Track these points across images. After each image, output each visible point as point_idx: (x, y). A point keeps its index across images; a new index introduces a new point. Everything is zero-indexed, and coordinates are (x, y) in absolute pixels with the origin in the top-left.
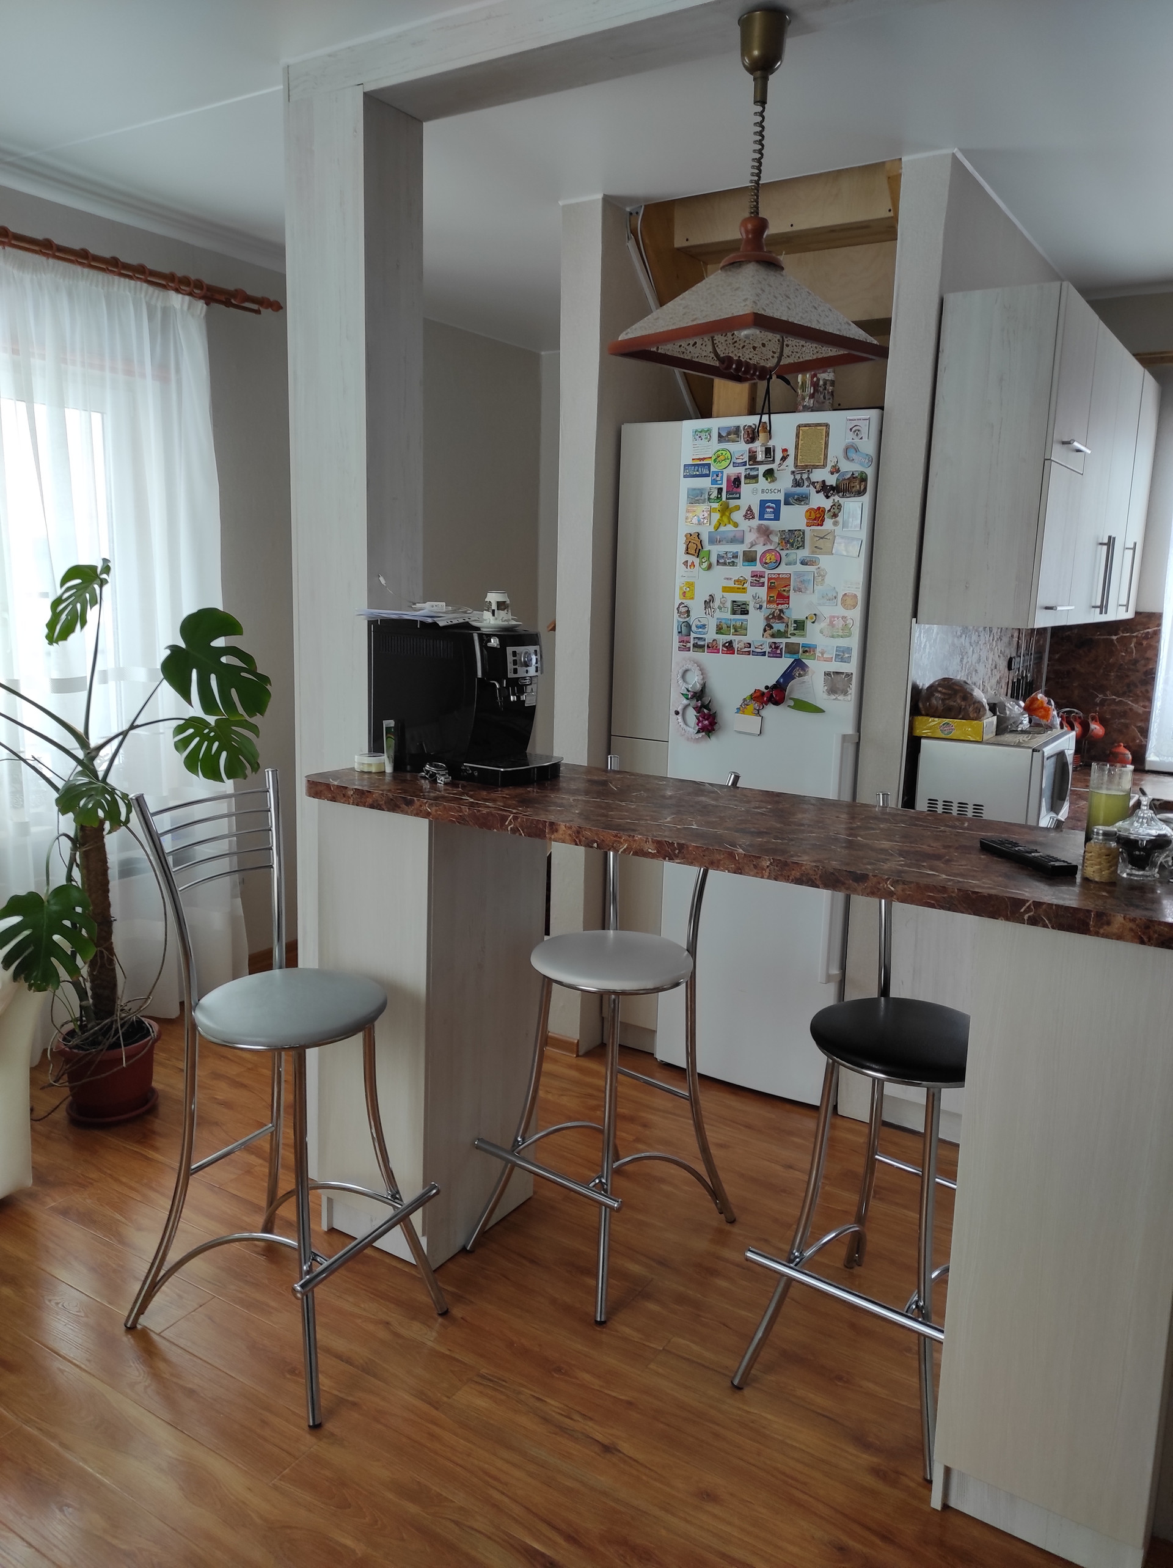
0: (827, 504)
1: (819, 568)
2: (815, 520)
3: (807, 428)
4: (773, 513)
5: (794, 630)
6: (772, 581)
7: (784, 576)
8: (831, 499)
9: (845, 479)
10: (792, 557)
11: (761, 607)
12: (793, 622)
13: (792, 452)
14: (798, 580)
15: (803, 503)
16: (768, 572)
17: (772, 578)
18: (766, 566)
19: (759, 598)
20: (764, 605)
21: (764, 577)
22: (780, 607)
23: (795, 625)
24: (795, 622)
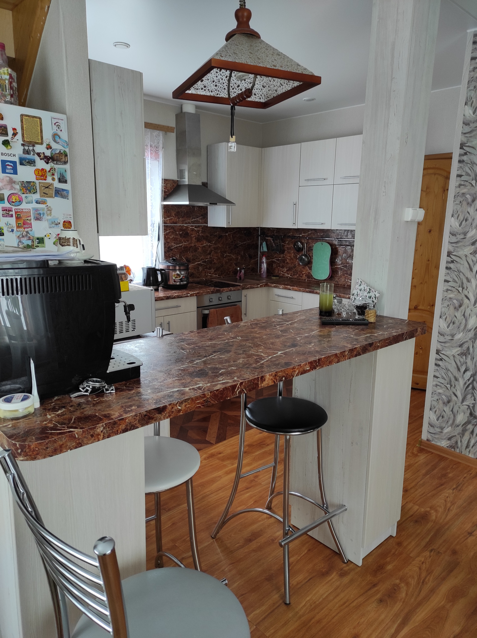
0: (47, 167)
1: (47, 206)
2: (42, 176)
3: (28, 118)
4: (12, 169)
5: (38, 243)
6: (18, 213)
7: (26, 210)
8: (49, 165)
9: (56, 154)
10: (29, 199)
11: (12, 231)
12: (36, 239)
13: (19, 130)
14: (36, 213)
15: (32, 165)
16: (14, 208)
17: (17, 212)
18: (13, 204)
19: (10, 224)
20: (15, 229)
21: (12, 211)
22: (26, 230)
23: (38, 241)
24: (38, 239)
